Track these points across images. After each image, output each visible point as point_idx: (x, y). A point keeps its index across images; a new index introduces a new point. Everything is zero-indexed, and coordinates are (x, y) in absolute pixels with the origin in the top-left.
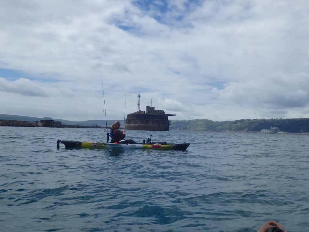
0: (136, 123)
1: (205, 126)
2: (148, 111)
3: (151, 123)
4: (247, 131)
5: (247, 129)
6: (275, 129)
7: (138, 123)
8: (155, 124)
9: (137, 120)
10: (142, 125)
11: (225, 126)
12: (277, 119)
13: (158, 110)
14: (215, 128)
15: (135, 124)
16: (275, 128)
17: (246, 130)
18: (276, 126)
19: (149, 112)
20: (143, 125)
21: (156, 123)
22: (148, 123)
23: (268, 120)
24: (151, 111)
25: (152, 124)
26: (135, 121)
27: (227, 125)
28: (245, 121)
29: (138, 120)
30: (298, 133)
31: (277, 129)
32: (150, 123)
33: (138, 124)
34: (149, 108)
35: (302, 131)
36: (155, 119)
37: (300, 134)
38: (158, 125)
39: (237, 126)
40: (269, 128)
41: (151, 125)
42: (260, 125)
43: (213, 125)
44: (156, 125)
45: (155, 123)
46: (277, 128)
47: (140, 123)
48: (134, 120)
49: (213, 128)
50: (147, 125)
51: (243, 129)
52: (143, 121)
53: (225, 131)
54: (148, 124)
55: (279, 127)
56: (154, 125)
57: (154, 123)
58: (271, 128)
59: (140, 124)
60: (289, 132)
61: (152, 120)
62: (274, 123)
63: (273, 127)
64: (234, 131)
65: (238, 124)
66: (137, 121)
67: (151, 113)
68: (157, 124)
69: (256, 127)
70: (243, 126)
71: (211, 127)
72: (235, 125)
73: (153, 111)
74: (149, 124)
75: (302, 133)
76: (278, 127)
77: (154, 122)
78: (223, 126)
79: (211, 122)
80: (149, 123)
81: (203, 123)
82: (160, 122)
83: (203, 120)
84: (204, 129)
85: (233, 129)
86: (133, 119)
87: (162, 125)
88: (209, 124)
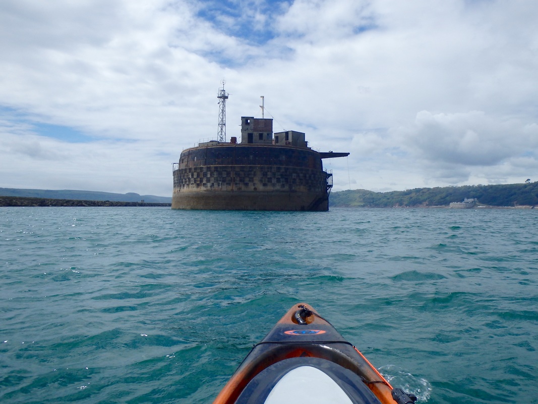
0: (201, 181)
1: (362, 200)
2: (246, 136)
3: (261, 181)
4: (427, 205)
5: (427, 203)
6: (473, 202)
7: (208, 181)
8: (274, 185)
9: (205, 170)
10: (225, 188)
11: (393, 199)
12: (473, 186)
13: (287, 133)
14: (377, 202)
15: (198, 185)
16: (471, 200)
17: (425, 203)
18: (474, 197)
19: (249, 137)
20: (230, 188)
21: (278, 180)
22: (247, 180)
23: (459, 187)
24: (261, 136)
25: (265, 185)
26: (198, 176)
27: (395, 197)
28: (423, 191)
29: (209, 169)
30: (510, 207)
31: (475, 201)
32: (256, 180)
33: (209, 185)
34: (252, 126)
35: (516, 204)
36: (275, 166)
37: (513, 208)
38: (287, 188)
39: (411, 198)
40: (462, 200)
41: (260, 187)
42: (447, 196)
43: (373, 198)
44: (278, 187)
45: (274, 181)
46: (476, 199)
47: (216, 180)
48: (196, 169)
49: (374, 202)
50: (243, 188)
51: (421, 203)
52: (228, 174)
53: (392, 206)
54: (246, 184)
55: (478, 198)
56: (270, 188)
57: (270, 180)
58: (466, 200)
59: (216, 185)
60: (495, 205)
61: (262, 168)
62: (469, 192)
63: (468, 198)
64: (406, 205)
65: (413, 195)
66: (205, 175)
67: (258, 143)
68: (283, 186)
69: (442, 199)
70: (420, 197)
71: (372, 201)
72: (408, 196)
73: (265, 134)
74: (250, 184)
75: (516, 207)
76: (476, 197)
77: (269, 175)
78: (388, 199)
79: (371, 193)
80: (251, 180)
81: (358, 195)
82: (294, 175)
83: (358, 191)
84: (360, 204)
85: (405, 203)
86: (190, 169)
87: (302, 188)
88: (368, 196)
